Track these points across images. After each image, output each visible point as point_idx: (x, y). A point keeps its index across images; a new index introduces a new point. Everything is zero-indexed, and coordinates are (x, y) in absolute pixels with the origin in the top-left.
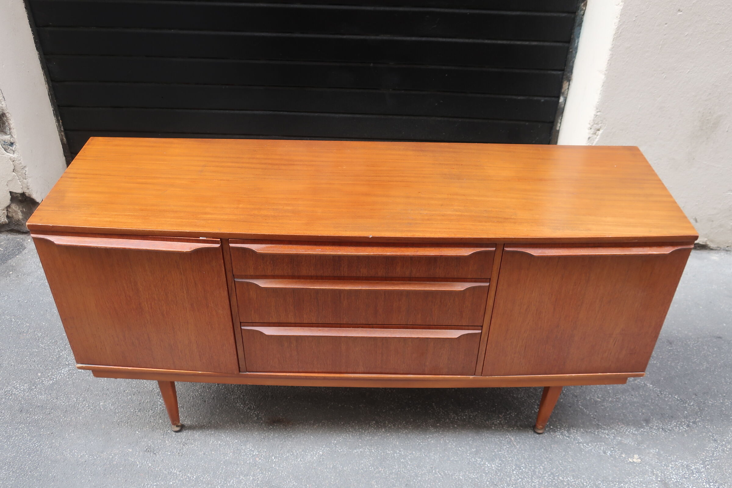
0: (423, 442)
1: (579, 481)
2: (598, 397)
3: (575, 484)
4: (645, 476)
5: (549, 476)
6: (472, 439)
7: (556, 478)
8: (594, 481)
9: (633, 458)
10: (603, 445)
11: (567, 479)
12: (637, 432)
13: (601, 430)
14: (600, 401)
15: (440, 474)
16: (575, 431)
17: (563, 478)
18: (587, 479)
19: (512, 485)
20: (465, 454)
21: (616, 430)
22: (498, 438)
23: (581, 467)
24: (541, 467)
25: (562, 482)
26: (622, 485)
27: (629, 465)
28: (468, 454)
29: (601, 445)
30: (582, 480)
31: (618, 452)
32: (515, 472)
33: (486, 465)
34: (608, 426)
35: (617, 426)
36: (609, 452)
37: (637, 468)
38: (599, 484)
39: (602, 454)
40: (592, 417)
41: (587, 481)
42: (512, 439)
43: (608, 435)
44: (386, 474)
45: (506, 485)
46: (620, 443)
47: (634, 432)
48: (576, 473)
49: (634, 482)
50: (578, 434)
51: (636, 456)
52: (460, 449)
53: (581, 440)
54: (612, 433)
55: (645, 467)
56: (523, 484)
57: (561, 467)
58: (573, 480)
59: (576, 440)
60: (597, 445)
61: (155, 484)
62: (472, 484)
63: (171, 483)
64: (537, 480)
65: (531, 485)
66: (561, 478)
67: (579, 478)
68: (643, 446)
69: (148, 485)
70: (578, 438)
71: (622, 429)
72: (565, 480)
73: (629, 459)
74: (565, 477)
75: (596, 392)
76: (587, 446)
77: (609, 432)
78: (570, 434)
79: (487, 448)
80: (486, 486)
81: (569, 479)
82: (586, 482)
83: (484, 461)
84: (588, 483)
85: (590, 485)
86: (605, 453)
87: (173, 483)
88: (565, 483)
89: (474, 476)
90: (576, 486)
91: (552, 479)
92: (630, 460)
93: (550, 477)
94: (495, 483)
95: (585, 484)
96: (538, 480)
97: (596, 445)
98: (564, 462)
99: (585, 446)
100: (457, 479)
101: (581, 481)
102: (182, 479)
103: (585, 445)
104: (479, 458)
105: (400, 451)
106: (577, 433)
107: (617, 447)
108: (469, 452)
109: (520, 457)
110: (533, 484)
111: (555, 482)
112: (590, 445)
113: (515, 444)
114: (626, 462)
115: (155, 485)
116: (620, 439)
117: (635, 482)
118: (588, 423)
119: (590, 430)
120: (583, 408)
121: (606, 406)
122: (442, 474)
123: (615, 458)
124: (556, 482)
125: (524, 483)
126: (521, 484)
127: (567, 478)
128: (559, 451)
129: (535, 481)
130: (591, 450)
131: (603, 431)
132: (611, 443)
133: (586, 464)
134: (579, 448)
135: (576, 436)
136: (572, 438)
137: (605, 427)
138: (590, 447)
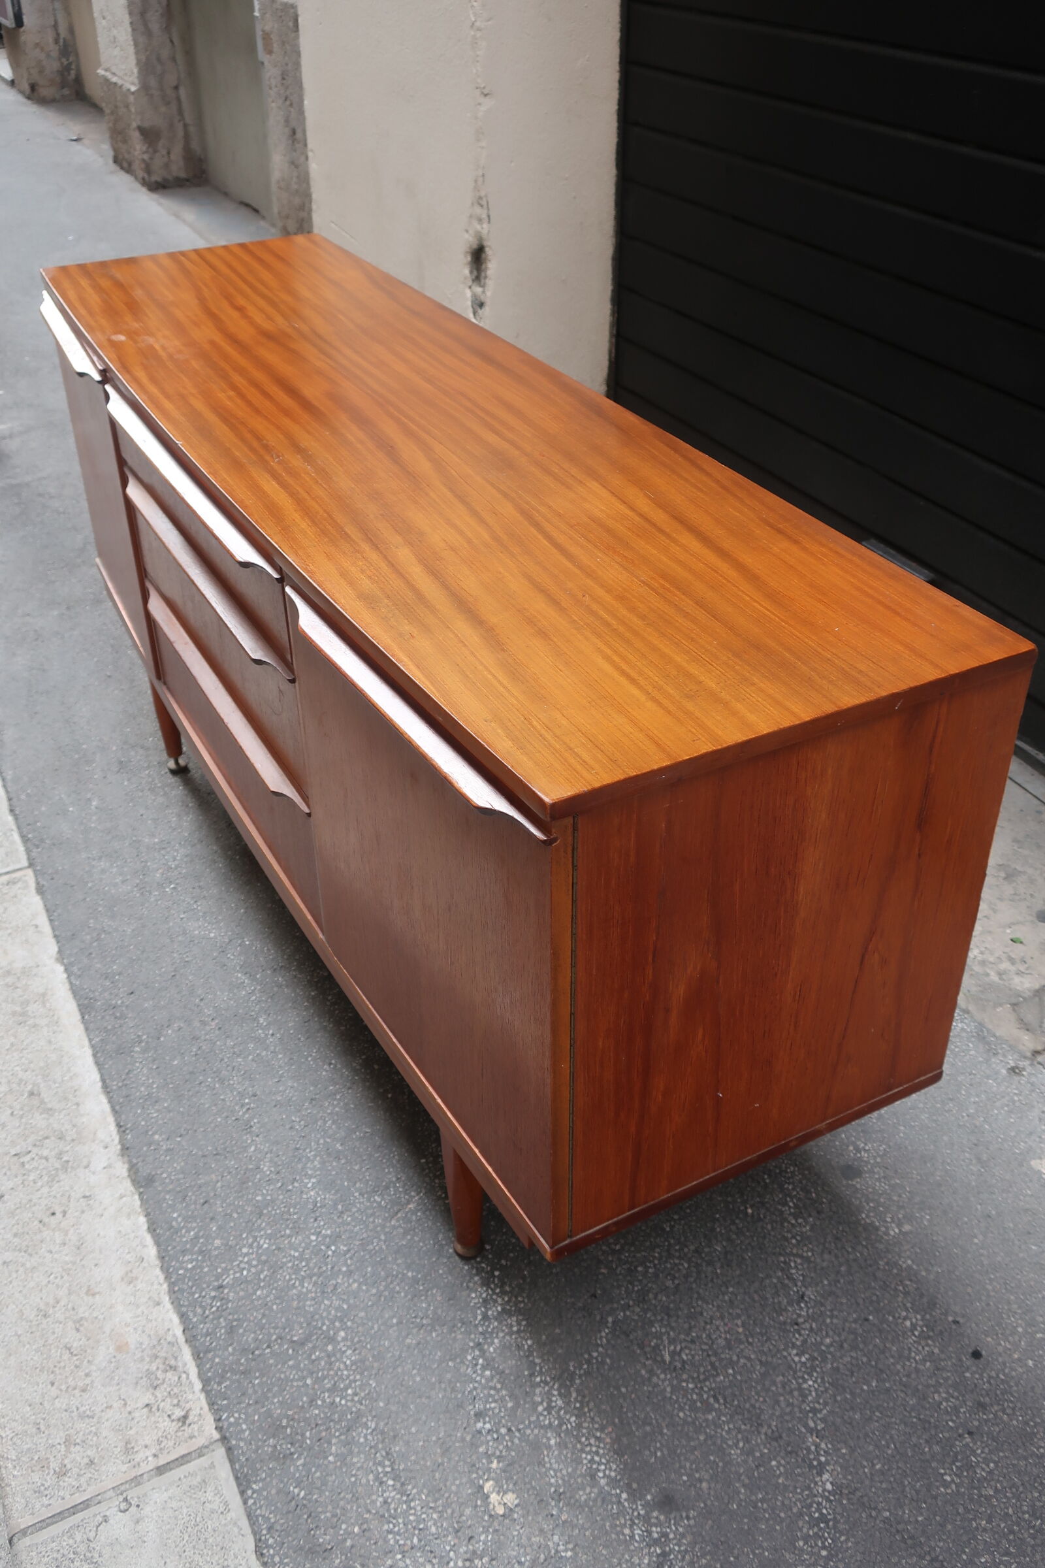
0: (314, 1060)
1: (352, 1378)
2: (673, 1354)
3: (339, 1369)
4: (449, 1538)
5: (338, 1309)
6: (368, 1135)
7: (337, 1324)
8: (371, 1411)
9: (498, 1493)
10: (505, 1407)
11: (344, 1349)
12: (607, 1484)
13: (556, 1386)
14: (664, 1361)
15: (244, 1114)
16: (515, 1329)
17: (345, 1339)
18: (368, 1394)
19: (274, 1244)
20: (319, 1136)
21: (579, 1426)
22: (398, 1179)
23: (400, 1370)
24: (356, 1285)
25: (332, 1340)
26: (391, 1482)
27: (468, 1486)
28: (322, 1141)
29: (502, 1399)
31: (501, 1447)
32: (313, 1238)
33: (306, 1181)
34: (581, 1403)
35: (596, 1426)
36: (488, 1426)
37: (468, 1511)
38: (366, 1423)
39: (473, 1409)
40: (590, 1355)
41: (363, 1394)
42: (411, 1206)
43: (549, 1409)
44: (206, 1034)
45: (269, 1232)
46: (536, 1446)
47: (601, 1474)
48: (376, 1365)
49: (413, 1511)
50: (508, 1338)
51: (511, 1499)
52: (330, 1122)
53: (491, 1349)
54: (559, 1417)
55: (486, 1531)
56: (285, 1264)
57: (376, 1327)
58: (348, 1362)
59: (485, 1339)
60: (498, 1391)
62: (242, 1172)
64: (310, 1287)
65: (291, 1279)
66: (342, 1334)
67: (362, 1374)
68: (561, 1510)
70: (496, 1341)
71: (592, 1441)
72: (342, 1344)
73: (491, 1482)
75: (693, 1342)
76: (479, 1367)
77: (561, 1409)
78: (496, 1319)
79: (357, 1167)
80: (250, 1196)
81: (349, 1352)
82: (355, 1394)
83: (318, 1173)
85: (349, 1404)
86: (479, 1415)
88: (330, 1348)
89: (265, 1169)
90: (332, 1373)
91: (331, 1317)
92: (488, 1486)
93: (333, 1312)
94: (265, 1211)
95: (350, 1391)
96: (314, 1289)
97: (495, 1388)
98: (395, 1328)
99: (476, 1365)
100: (245, 1145)
101: (355, 1381)
103: (481, 1361)
104: (323, 1163)
105: (273, 1035)
106: (511, 1333)
107: (516, 1441)
108: (328, 1140)
109: (365, 1235)
110: (297, 1283)
111: (323, 1324)
112: (488, 1373)
113: (399, 1215)
114: (474, 1475)
116: (552, 1442)
117: (414, 1514)
118: (560, 1351)
119: (537, 1361)
120: (610, 1325)
121: (655, 1379)
122: (247, 1116)
123: (474, 1445)
124: (325, 1328)
125: (290, 1265)
126: (284, 1260)
127: (349, 1347)
128: (427, 1309)
129: (306, 1285)
130: (473, 1381)
131: (555, 1393)
132: (523, 1423)
133: (418, 1379)
134: (464, 1351)
135: (501, 1335)
136: (488, 1326)
137: (574, 1395)
138: (482, 1376)
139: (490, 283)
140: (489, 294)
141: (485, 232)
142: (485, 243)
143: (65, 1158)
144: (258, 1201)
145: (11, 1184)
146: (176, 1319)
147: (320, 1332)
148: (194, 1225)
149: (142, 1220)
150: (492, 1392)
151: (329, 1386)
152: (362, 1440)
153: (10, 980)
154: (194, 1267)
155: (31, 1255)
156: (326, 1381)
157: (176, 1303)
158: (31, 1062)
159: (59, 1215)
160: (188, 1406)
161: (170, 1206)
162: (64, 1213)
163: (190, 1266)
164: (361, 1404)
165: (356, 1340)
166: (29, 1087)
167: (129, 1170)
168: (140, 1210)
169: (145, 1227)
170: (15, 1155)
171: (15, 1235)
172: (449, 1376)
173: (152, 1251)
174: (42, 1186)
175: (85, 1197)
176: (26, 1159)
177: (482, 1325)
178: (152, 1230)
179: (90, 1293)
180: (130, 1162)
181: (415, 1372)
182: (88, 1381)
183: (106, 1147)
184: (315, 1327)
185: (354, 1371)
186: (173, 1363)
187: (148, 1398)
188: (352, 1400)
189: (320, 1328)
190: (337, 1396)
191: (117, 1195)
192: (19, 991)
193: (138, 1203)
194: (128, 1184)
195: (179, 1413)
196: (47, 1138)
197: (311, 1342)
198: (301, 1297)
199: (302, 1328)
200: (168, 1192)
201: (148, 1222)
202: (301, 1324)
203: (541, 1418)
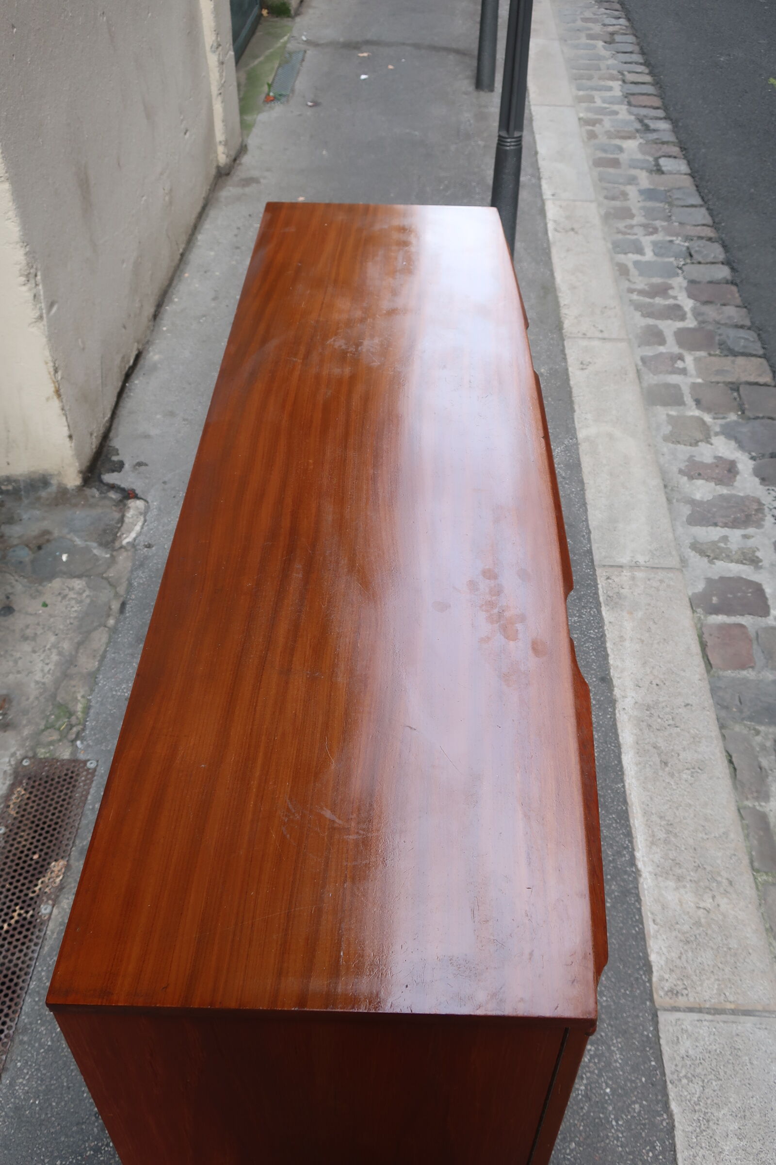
61: (614, 1123)
63: (608, 1090)
69: (618, 1139)
87: (607, 1086)
102: (596, 1072)
115: (617, 1122)
143: (648, 712)
145: (680, 710)
146: (604, 613)
148: (585, 649)
149: (611, 662)
153: (678, 871)
154: (590, 630)
155: (671, 669)
157: (601, 619)
158: (665, 788)
159: (654, 683)
160: (606, 582)
161: (595, 663)
162: (651, 683)
163: (592, 631)
166: (667, 769)
167: (613, 690)
168: (612, 667)
169: (610, 658)
170: (677, 727)
171: (678, 682)
173: (609, 645)
174: (663, 702)
175: (639, 687)
176: (671, 722)
178: (606, 656)
179: (642, 641)
180: (612, 694)
182: (647, 607)
183: (624, 709)
186: (608, 598)
187: (622, 591)
191: (621, 680)
192: (671, 856)
193: (611, 671)
194: (616, 682)
195: (610, 581)
196: (658, 730)
200: (595, 670)
201: (608, 659)
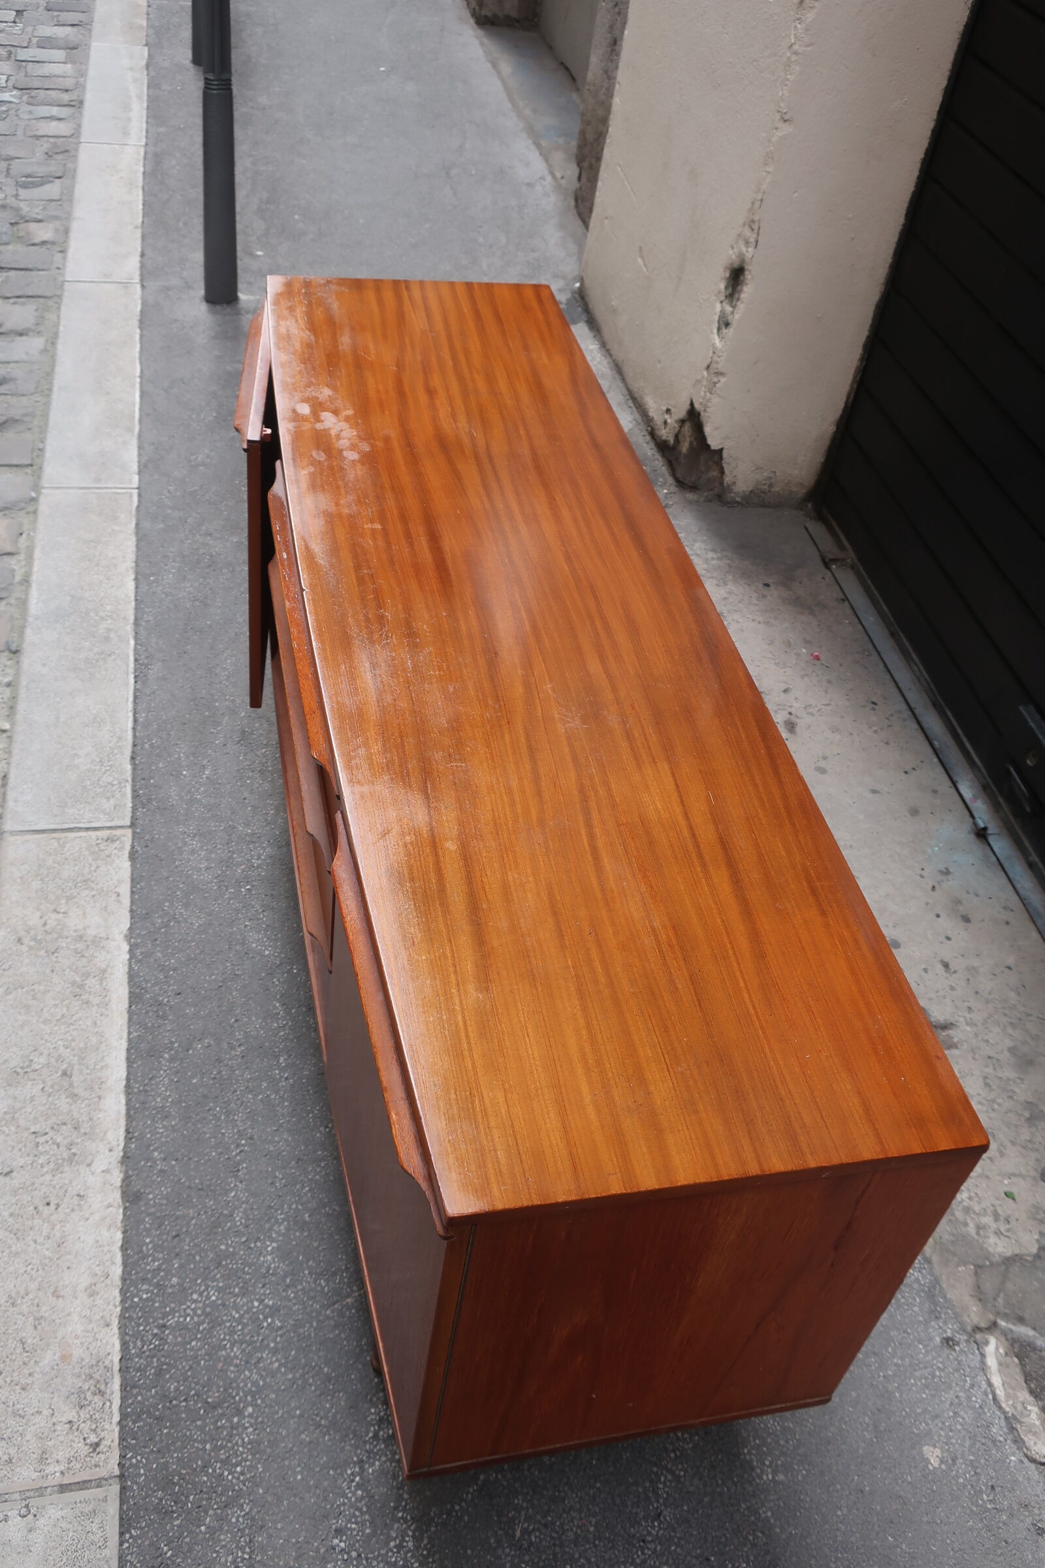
0: (314, 1118)
1: (244, 1456)
2: (525, 1532)
3: (237, 1443)
5: (255, 1383)
6: (335, 1213)
7: (249, 1398)
8: (250, 1494)
10: (363, 1532)
11: (247, 1425)
13: (413, 1527)
14: (514, 1536)
15: (237, 1155)
17: (250, 1416)
18: (253, 1477)
19: (221, 1298)
20: (293, 1200)
22: (347, 1268)
23: (287, 1463)
24: (276, 1365)
25: (239, 1412)
28: (294, 1206)
29: (363, 1523)
30: (248, 1463)
32: (256, 1304)
33: (268, 1243)
34: (429, 1551)
36: (342, 1545)
38: (242, 1505)
39: (335, 1524)
40: (453, 1507)
41: (248, 1476)
42: (349, 1300)
43: (399, 1547)
44: (230, 1059)
45: (221, 1284)
48: (268, 1450)
50: (388, 1464)
52: (307, 1189)
53: (370, 1470)
54: (405, 1559)
56: (224, 1322)
57: (280, 1412)
58: (246, 1440)
59: (369, 1458)
60: (362, 1513)
62: (217, 1215)
64: (238, 1353)
65: (224, 1339)
66: (250, 1409)
67: (254, 1455)
70: (377, 1463)
72: (247, 1420)
74: (253, 1421)
75: (546, 1526)
76: (354, 1484)
77: (409, 1551)
78: (384, 1441)
79: (315, 1244)
80: (216, 1243)
81: (250, 1430)
82: (242, 1473)
83: (281, 1238)
84: (242, 1478)
85: (234, 1481)
86: (339, 1532)
88: (236, 1420)
89: (237, 1219)
90: (229, 1445)
91: (246, 1389)
93: (249, 1385)
94: (224, 1263)
95: (238, 1469)
96: (240, 1356)
97: (360, 1510)
98: (296, 1420)
99: (353, 1481)
100: (227, 1187)
101: (246, 1460)
103: (357, 1479)
104: (288, 1229)
105: (286, 1079)
106: (392, 1460)
108: (300, 1207)
109: (300, 1317)
110: (228, 1346)
111: (237, 1394)
112: (359, 1492)
113: (336, 1306)
118: (428, 1493)
119: (406, 1496)
120: (480, 1483)
121: (500, 1552)
122: (238, 1158)
124: (237, 1398)
125: (228, 1324)
126: (225, 1318)
127: (251, 1425)
128: (329, 1410)
129: (235, 1349)
130: (345, 1496)
131: (410, 1533)
132: (373, 1553)
133: (299, 1477)
134: (347, 1463)
135: (384, 1459)
136: (375, 1446)
137: (425, 1541)
138: (354, 1494)
139: (741, 306)
140: (737, 316)
141: (748, 255)
142: (746, 267)
143: (73, 1151)
144: (221, 1250)
145: (21, 1162)
146: (118, 1346)
147: (232, 1401)
148: (161, 1256)
149: (119, 1236)
150: (357, 1513)
151: (223, 1457)
152: (234, 1520)
153: (80, 946)
154: (147, 1298)
155: (18, 1239)
156: (222, 1452)
157: (122, 1328)
158: (73, 1040)
159: (52, 1207)
160: (103, 1434)
161: (146, 1229)
162: (58, 1206)
163: (145, 1296)
164: (244, 1485)
165: (260, 1419)
166: (65, 1066)
167: (123, 1180)
168: (119, 1225)
169: (120, 1244)
170: (34, 1133)
171: (11, 1215)
172: (326, 1484)
173: (117, 1270)
174: (47, 1173)
175: (79, 1195)
176: (41, 1140)
177: (371, 1444)
178: (124, 1248)
179: (56, 1294)
180: (126, 1172)
181: (299, 1469)
182: (29, 1381)
183: (111, 1151)
184: (230, 1395)
185: (248, 1449)
186: (103, 1387)
187: (72, 1415)
188: (238, 1478)
189: (234, 1398)
190: (227, 1469)
191: (106, 1203)
192: (84, 960)
193: (121, 1217)
194: (118, 1195)
195: (93, 1439)
196: (64, 1124)
197: (221, 1408)
198: (228, 1360)
199: (218, 1391)
200: (149, 1215)
201: (123, 1239)
202: (219, 1387)
203: (390, 1554)
